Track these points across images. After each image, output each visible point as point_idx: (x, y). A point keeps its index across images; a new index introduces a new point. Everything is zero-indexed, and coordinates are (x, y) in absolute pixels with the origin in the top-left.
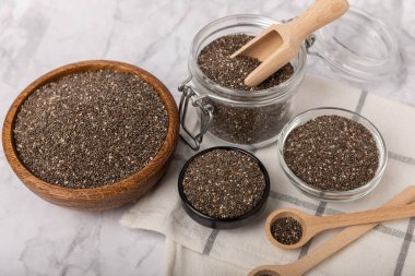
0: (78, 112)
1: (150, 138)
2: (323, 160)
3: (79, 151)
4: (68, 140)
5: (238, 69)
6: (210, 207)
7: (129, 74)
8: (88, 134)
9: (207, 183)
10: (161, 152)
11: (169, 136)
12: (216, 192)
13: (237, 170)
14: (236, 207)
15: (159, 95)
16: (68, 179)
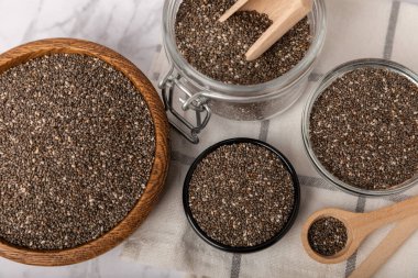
0: (33, 148)
1: (135, 157)
2: (363, 146)
3: (47, 202)
4: (30, 189)
5: (234, 41)
6: (230, 236)
7: (86, 56)
8: (55, 176)
9: (221, 204)
10: (154, 177)
11: (159, 149)
12: (234, 215)
13: (254, 177)
14: (264, 230)
15: (132, 83)
16: (45, 238)
